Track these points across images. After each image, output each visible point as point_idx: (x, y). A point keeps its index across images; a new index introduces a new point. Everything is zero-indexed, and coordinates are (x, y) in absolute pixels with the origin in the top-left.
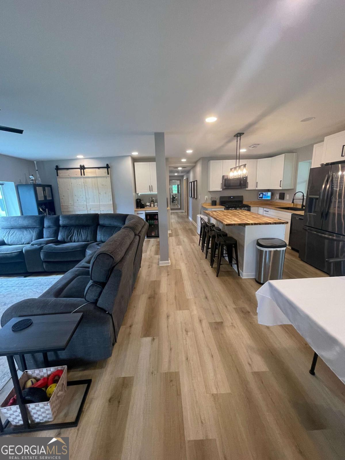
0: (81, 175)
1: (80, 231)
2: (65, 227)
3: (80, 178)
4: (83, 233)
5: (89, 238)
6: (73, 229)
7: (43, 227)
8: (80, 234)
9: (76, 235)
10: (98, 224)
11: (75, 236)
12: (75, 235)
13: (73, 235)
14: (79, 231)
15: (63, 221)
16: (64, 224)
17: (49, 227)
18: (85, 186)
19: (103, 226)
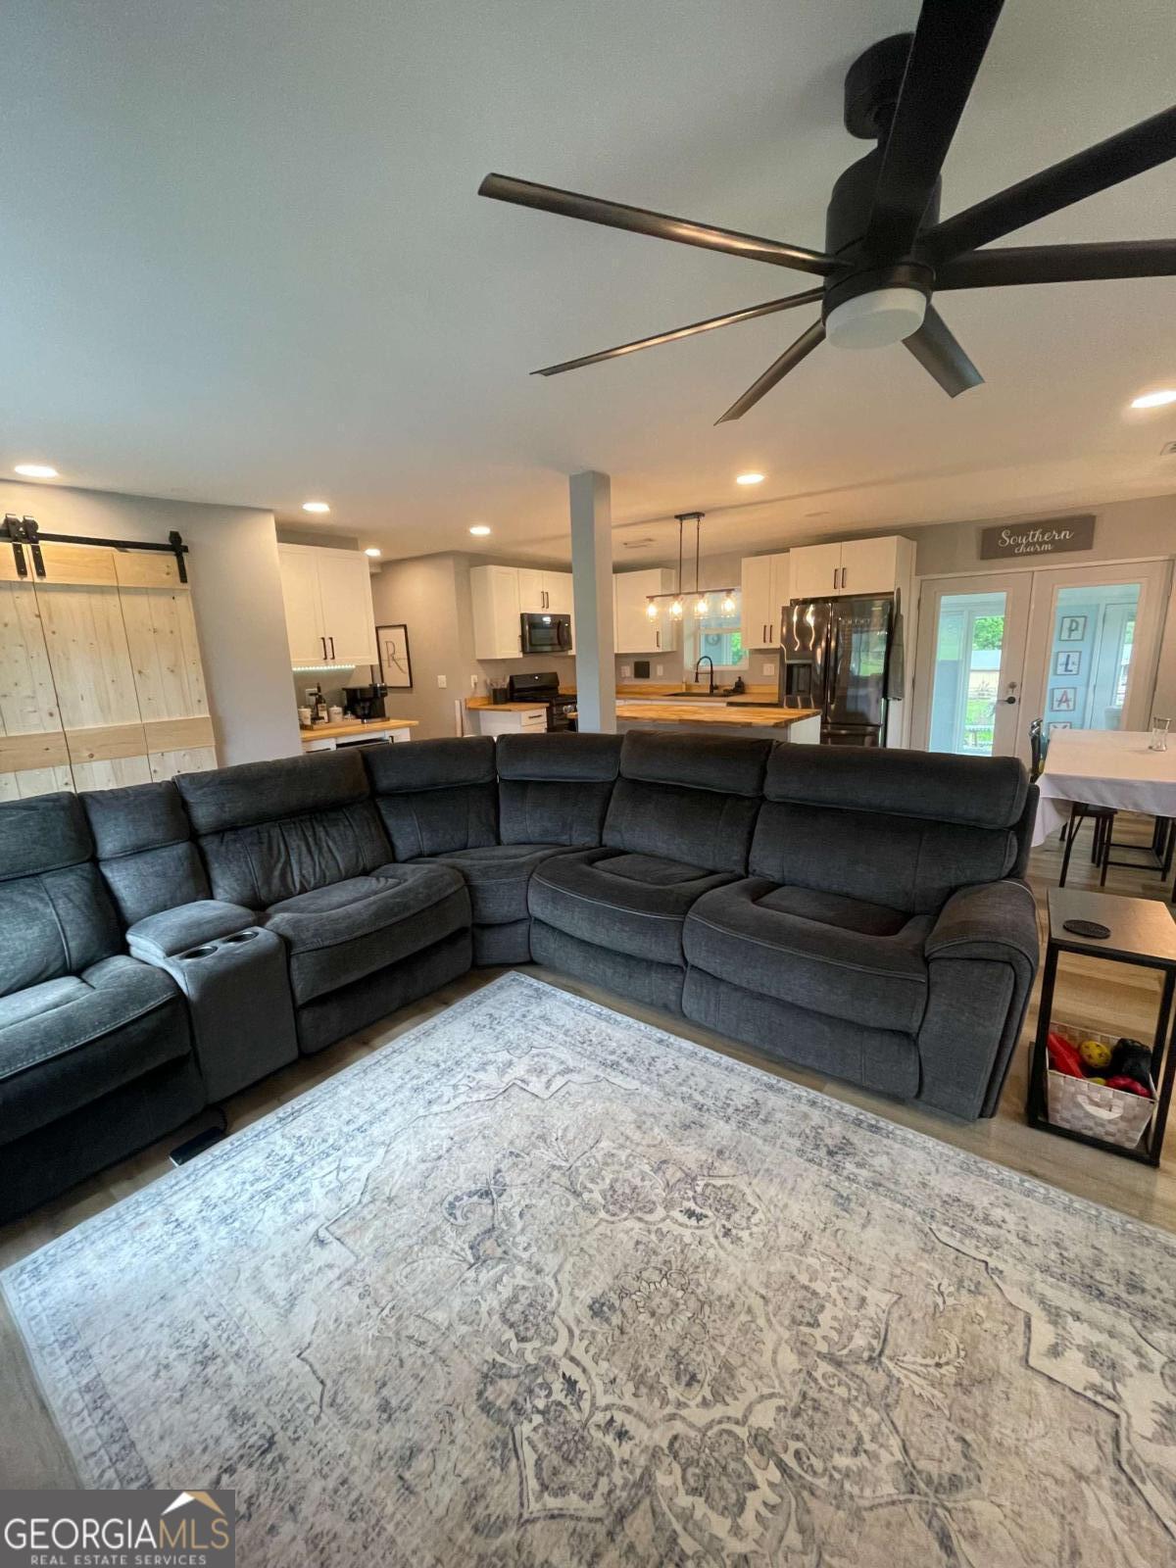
0: (23, 573)
6: (276, 835)
7: (99, 860)
8: (319, 848)
9: (307, 859)
10: (378, 793)
12: (298, 856)
13: (288, 862)
14: (309, 835)
17: (134, 853)
18: (49, 635)
19: (402, 795)
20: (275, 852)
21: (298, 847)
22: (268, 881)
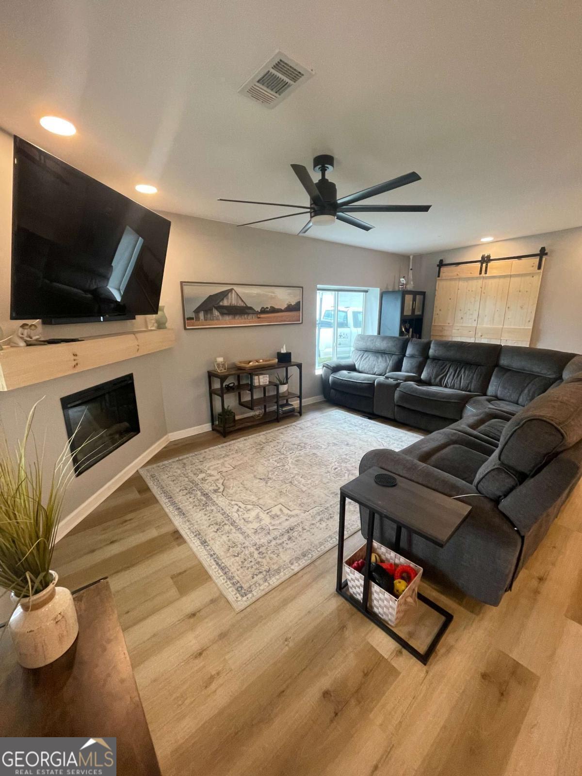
0: (480, 273)
1: (460, 371)
2: (435, 359)
3: (477, 278)
4: (464, 376)
5: (472, 387)
6: (448, 366)
7: (404, 355)
8: (458, 376)
9: (451, 377)
10: (497, 365)
11: (449, 378)
12: (450, 375)
13: (446, 375)
14: (458, 369)
15: (435, 351)
16: (436, 354)
17: (412, 356)
18: (483, 294)
19: (506, 370)
20: (443, 371)
21: (452, 373)
22: (435, 378)
